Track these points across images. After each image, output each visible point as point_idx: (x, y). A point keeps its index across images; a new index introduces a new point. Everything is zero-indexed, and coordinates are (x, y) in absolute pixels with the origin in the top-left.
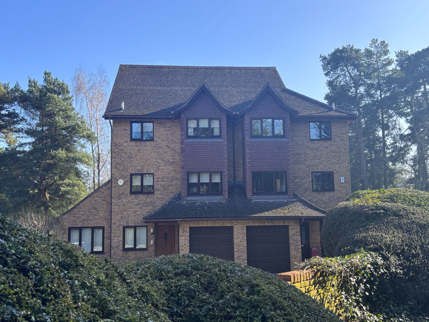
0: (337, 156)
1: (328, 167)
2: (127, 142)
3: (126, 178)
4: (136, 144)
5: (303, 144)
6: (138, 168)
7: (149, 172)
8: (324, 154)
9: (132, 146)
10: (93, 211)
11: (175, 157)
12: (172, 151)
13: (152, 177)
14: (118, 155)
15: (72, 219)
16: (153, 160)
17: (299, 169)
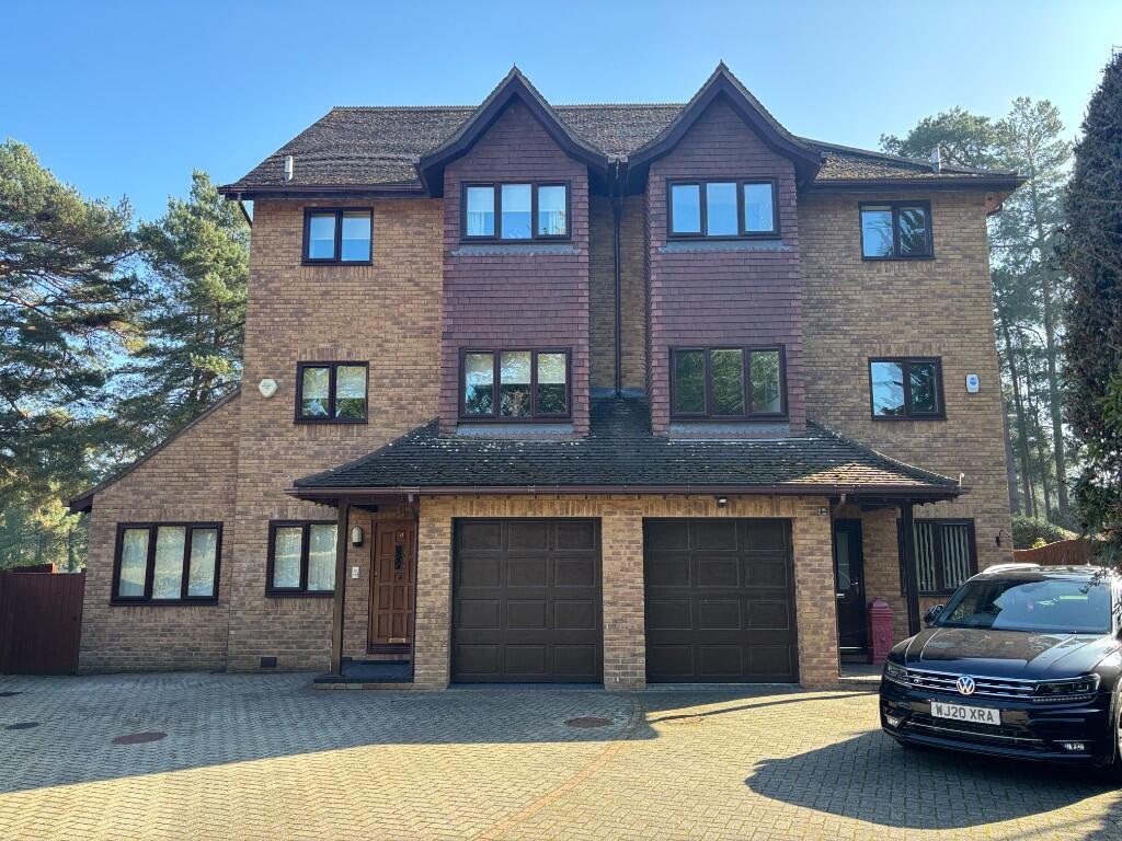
0: (954, 309)
1: (924, 344)
2: (292, 268)
3: (285, 376)
4: (317, 273)
5: (841, 272)
6: (322, 345)
7: (353, 358)
8: (910, 304)
9: (307, 281)
10: (193, 475)
11: (433, 315)
12: (427, 294)
13: (364, 373)
14: (263, 306)
15: (131, 498)
16: (369, 324)
17: (829, 351)
